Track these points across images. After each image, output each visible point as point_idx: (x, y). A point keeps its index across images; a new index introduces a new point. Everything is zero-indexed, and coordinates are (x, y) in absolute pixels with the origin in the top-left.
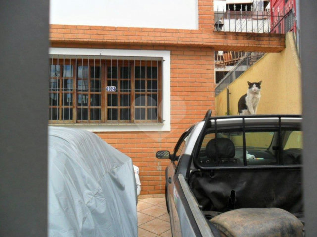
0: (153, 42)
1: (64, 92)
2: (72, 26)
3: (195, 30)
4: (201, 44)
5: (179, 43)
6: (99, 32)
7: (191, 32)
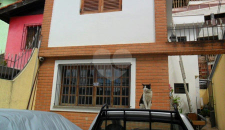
0: (123, 53)
1: (72, 86)
2: (76, 47)
3: (153, 43)
4: (156, 52)
5: (141, 52)
6: (90, 49)
7: (150, 44)
